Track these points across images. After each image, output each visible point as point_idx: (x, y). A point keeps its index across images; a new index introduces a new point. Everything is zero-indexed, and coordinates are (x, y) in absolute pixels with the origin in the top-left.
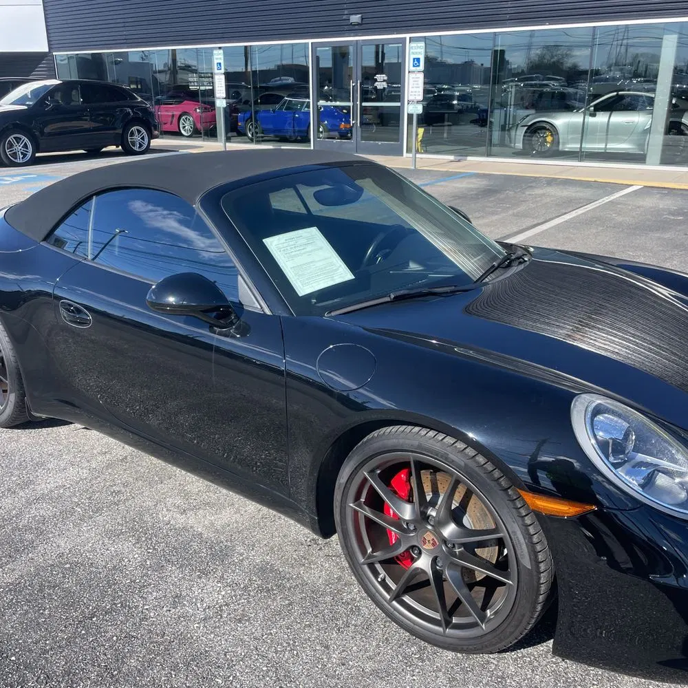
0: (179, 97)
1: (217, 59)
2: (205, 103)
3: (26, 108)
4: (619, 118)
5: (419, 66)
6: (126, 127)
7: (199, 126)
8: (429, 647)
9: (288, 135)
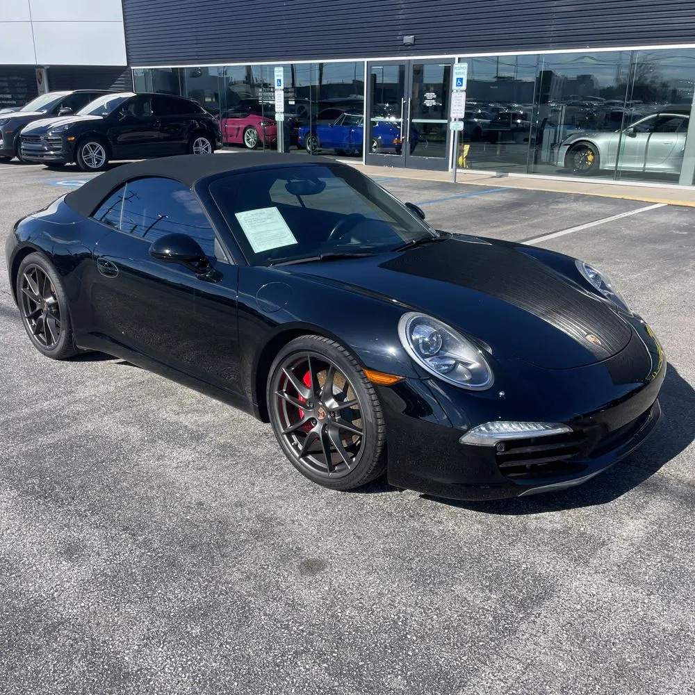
0: (246, 111)
1: (277, 76)
2: (266, 116)
3: (101, 118)
4: (659, 139)
5: (461, 85)
6: (192, 138)
7: (262, 139)
8: (321, 488)
9: (345, 149)
